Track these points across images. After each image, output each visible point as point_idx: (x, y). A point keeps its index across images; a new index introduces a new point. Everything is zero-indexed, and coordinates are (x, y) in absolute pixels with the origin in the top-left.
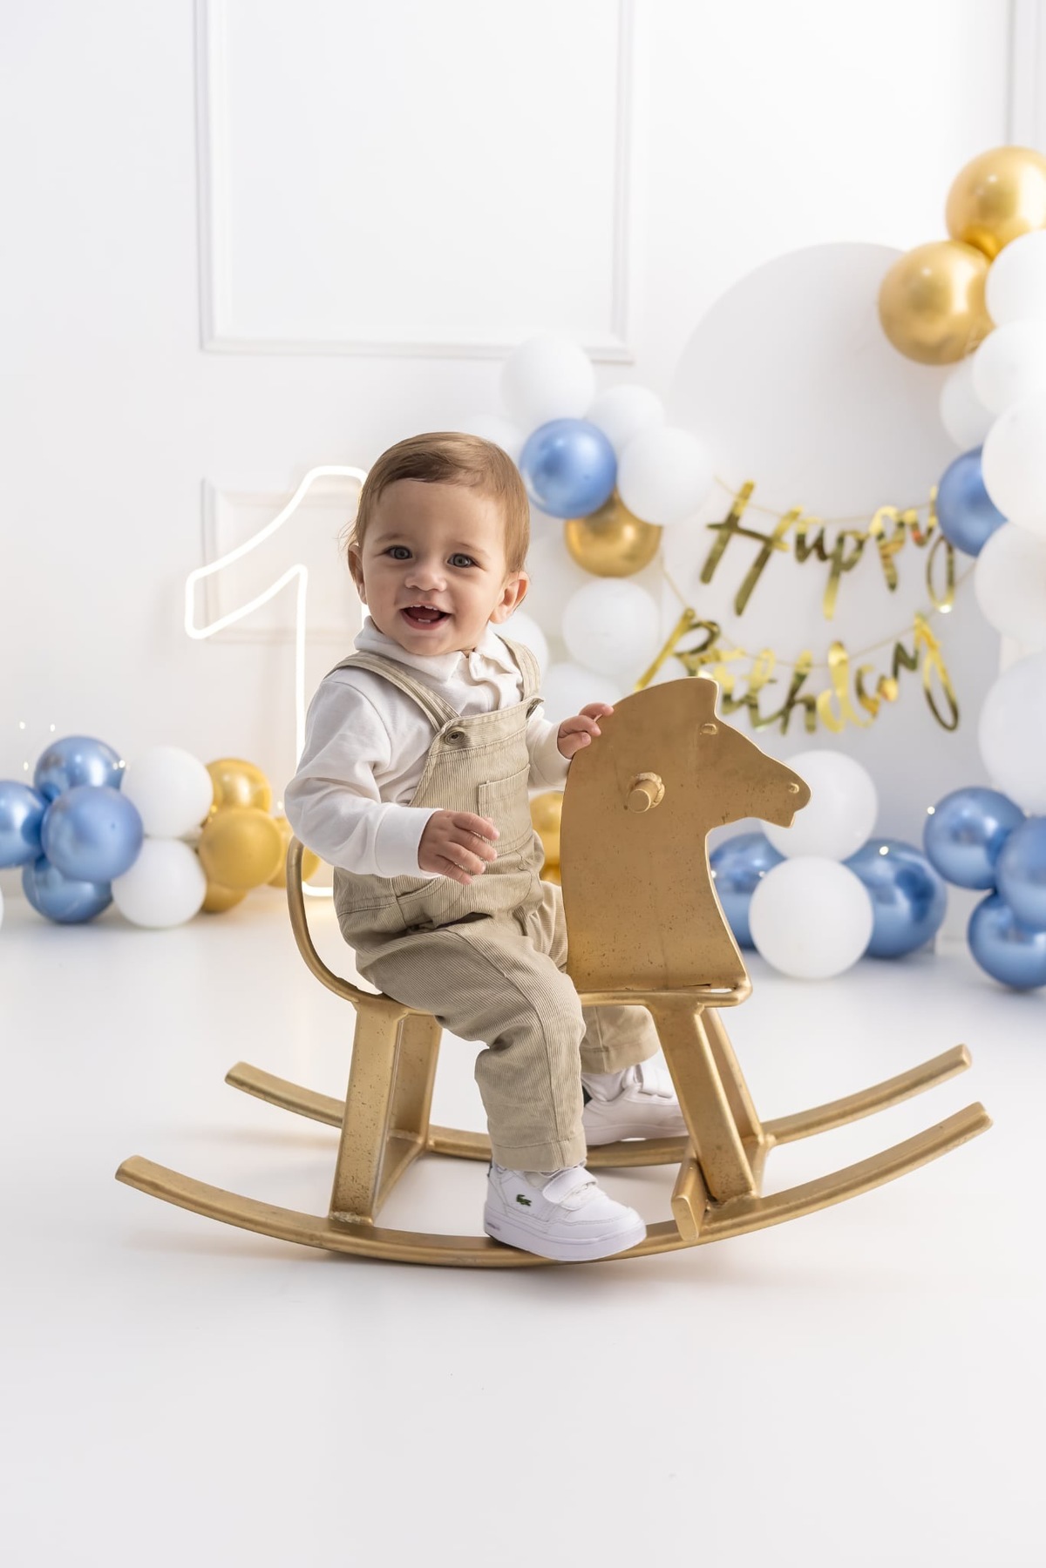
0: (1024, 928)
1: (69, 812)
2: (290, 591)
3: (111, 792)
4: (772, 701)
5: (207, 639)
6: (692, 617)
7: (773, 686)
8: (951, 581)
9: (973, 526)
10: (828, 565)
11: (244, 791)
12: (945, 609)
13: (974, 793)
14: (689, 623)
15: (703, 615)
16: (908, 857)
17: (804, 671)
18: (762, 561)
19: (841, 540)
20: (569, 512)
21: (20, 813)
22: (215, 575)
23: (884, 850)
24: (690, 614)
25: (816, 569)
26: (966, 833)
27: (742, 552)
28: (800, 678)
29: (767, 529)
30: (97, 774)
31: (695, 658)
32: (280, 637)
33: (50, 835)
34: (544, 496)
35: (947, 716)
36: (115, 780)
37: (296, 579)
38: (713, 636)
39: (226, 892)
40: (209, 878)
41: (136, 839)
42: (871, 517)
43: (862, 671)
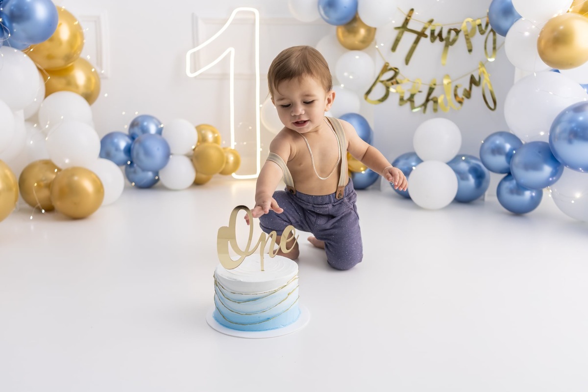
0: (520, 188)
1: (141, 144)
2: (227, 58)
3: (158, 136)
4: (420, 99)
5: (195, 77)
6: (388, 66)
7: (420, 93)
8: (494, 48)
9: (504, 23)
10: (444, 43)
11: (210, 137)
12: (491, 60)
13: (501, 134)
14: (386, 69)
15: (392, 65)
16: (474, 162)
17: (433, 86)
18: (417, 42)
19: (449, 32)
20: (339, 23)
21: (123, 144)
22: (198, 51)
23: (463, 158)
24: (387, 64)
25: (439, 45)
26: (498, 150)
27: (408, 39)
28: (431, 90)
29: (419, 29)
30: (153, 129)
31: (389, 83)
32: (224, 77)
33: (134, 153)
34: (328, 16)
35: (492, 105)
36: (160, 132)
37: (230, 53)
38: (396, 73)
39: (203, 176)
40: (197, 171)
41: (168, 154)
42: (462, 23)
43: (457, 87)
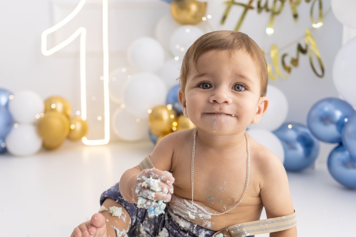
0: (354, 161)
5: (51, 55)
8: (321, 16)
10: (269, 14)
12: (318, 25)
13: (330, 100)
16: (302, 130)
18: (244, 14)
19: (275, 2)
20: (171, 1)
23: (290, 126)
25: (265, 16)
26: (326, 119)
27: (236, 13)
30: (3, 101)
35: (319, 72)
37: (81, 34)
43: (284, 56)
